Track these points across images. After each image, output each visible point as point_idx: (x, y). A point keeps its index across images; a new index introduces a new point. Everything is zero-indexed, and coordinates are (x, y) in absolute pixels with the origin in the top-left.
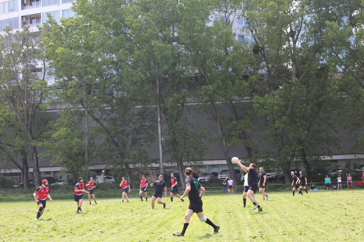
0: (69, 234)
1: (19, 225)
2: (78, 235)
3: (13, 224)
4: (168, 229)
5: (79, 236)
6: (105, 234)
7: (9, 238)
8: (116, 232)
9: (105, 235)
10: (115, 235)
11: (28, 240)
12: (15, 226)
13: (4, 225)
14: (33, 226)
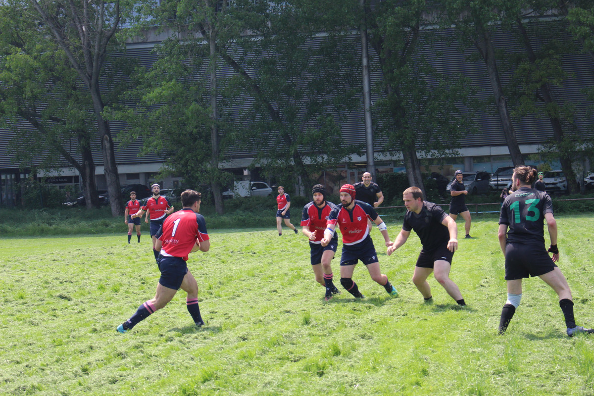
0: (208, 296)
1: (101, 280)
2: (227, 297)
3: (88, 279)
4: (404, 285)
5: (229, 299)
6: (280, 296)
7: (92, 304)
8: (299, 291)
9: (279, 298)
10: (299, 297)
11: (131, 307)
12: (94, 281)
13: (72, 280)
14: (130, 280)
